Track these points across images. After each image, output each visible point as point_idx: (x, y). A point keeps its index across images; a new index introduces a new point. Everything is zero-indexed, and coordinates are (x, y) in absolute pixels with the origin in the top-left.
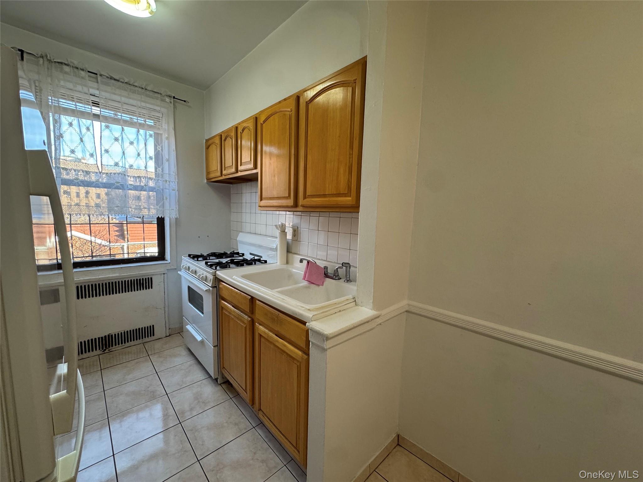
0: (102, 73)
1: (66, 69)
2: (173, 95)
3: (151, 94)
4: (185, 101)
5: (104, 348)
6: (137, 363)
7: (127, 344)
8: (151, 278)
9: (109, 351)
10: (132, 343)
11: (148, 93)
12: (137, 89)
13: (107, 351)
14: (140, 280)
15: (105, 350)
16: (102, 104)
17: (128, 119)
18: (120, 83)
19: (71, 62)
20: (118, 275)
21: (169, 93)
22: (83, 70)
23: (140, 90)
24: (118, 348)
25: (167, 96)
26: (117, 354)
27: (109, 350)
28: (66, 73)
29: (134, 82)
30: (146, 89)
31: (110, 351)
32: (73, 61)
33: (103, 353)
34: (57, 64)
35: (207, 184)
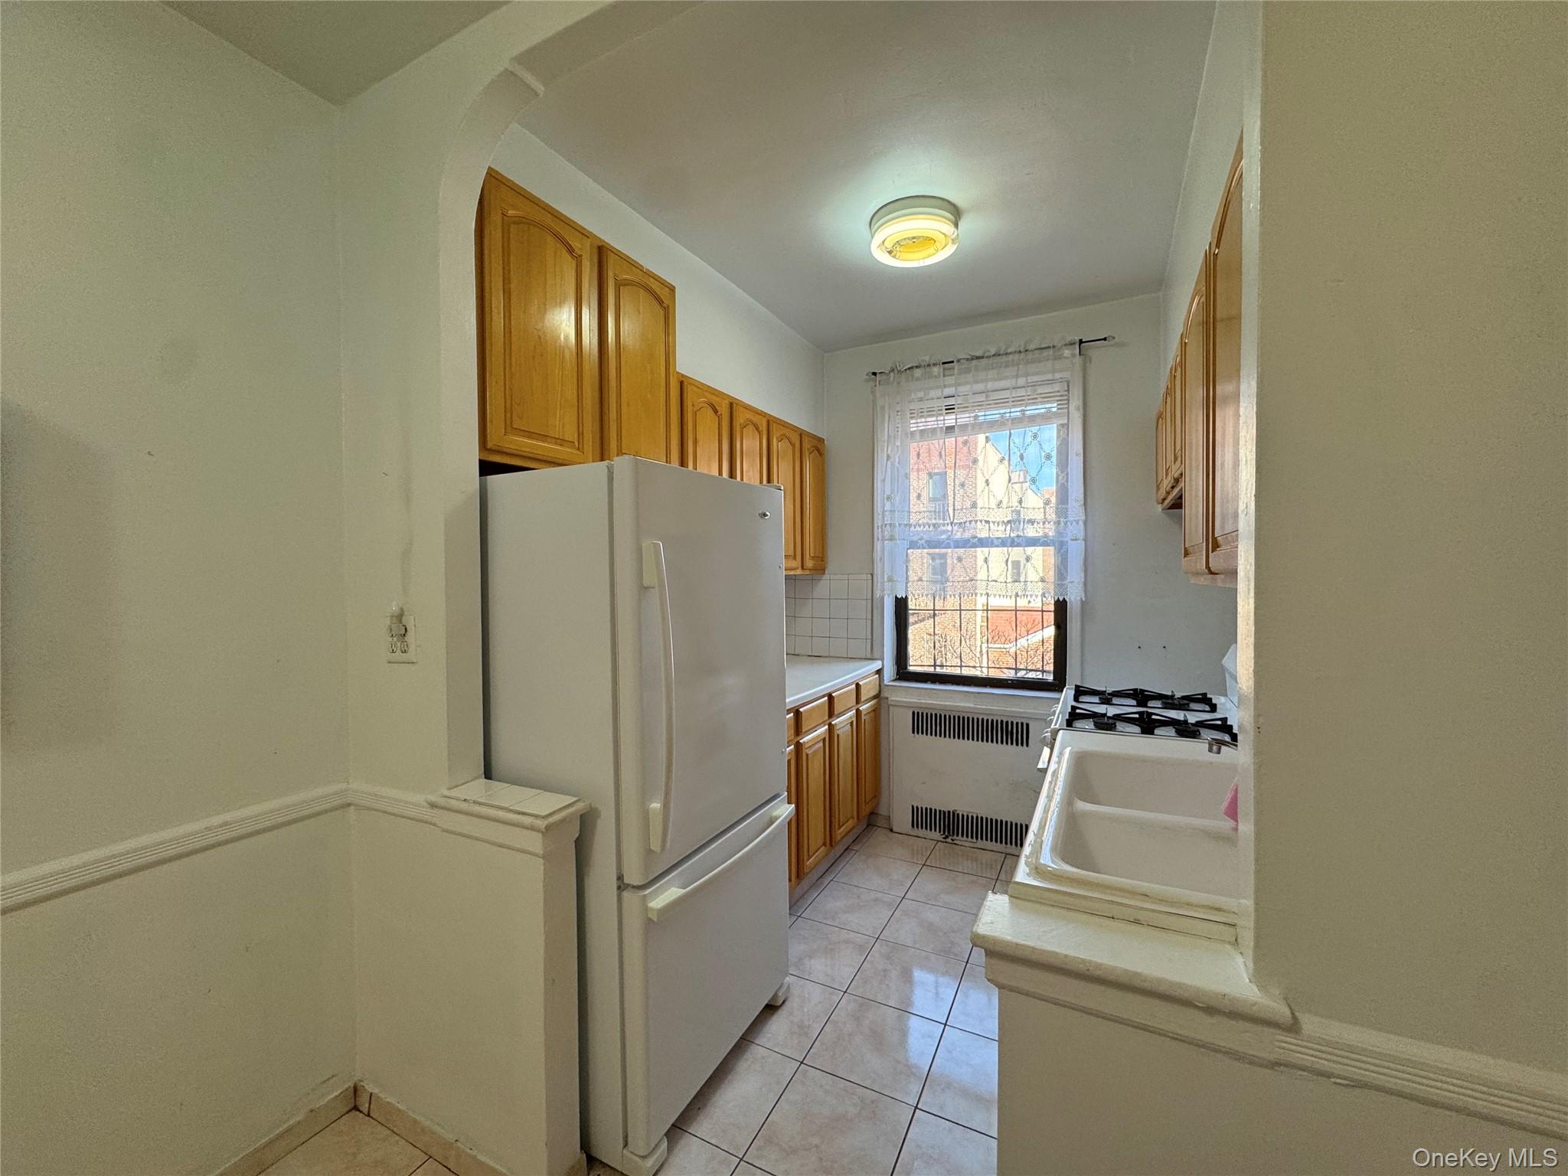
0: (960, 357)
1: (918, 373)
2: (1077, 339)
3: (1037, 354)
4: (1105, 339)
5: (946, 834)
6: (972, 882)
7: (980, 843)
8: (1028, 725)
9: (951, 841)
10: (989, 845)
11: (1030, 356)
12: (1011, 357)
13: (949, 840)
14: (1007, 722)
15: (947, 837)
16: (960, 406)
17: (1018, 414)
18: (984, 362)
19: (923, 361)
20: (972, 705)
21: (1069, 339)
22: (934, 365)
23: (1016, 356)
24: (967, 844)
25: (1065, 345)
26: (960, 853)
27: (953, 840)
28: (918, 379)
29: (1007, 348)
30: (1026, 351)
31: (955, 842)
32: (923, 358)
33: (944, 840)
34: (908, 371)
35: (1164, 515)
